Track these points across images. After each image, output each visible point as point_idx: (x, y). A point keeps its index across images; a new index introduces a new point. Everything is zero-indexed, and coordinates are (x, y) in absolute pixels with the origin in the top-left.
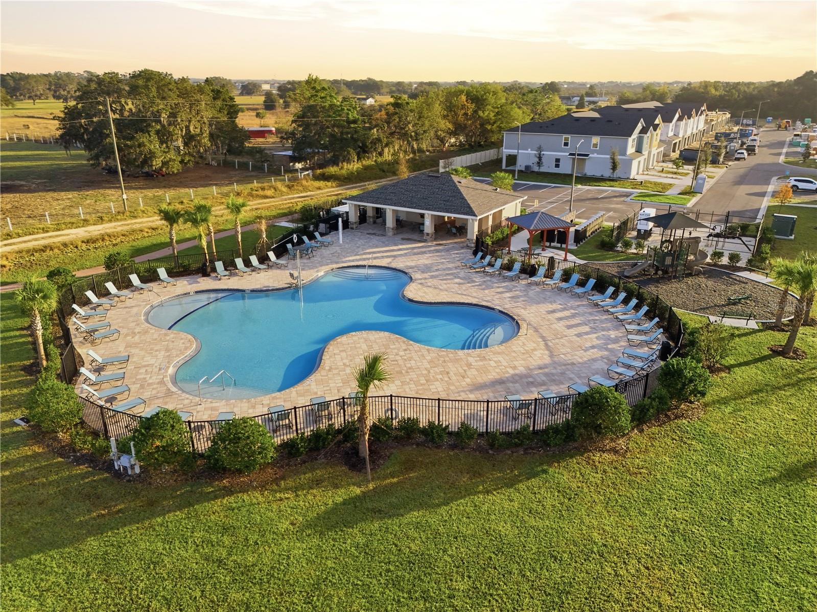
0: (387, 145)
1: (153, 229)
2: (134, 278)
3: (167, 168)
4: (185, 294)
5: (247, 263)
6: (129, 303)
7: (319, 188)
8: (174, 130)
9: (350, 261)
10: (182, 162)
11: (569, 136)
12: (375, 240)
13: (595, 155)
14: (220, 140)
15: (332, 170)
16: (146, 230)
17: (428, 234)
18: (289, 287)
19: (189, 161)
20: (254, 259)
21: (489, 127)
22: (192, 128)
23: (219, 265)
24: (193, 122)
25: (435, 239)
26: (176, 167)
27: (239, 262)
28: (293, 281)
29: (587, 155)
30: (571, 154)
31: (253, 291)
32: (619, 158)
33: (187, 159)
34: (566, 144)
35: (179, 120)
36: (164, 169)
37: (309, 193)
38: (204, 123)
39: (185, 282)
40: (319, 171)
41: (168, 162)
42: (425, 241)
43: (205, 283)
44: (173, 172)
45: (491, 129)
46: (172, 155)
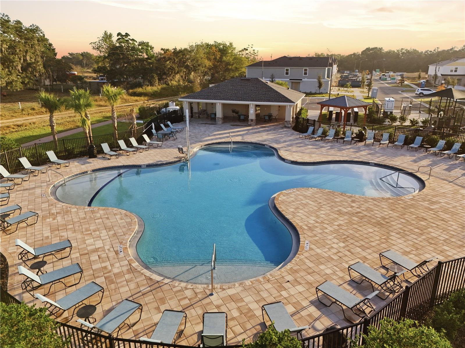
0: (178, 73)
1: (18, 126)
2: (25, 162)
3: (11, 87)
4: (83, 173)
5: (129, 144)
6: (26, 185)
7: (137, 101)
8: (14, 58)
9: (209, 140)
10: (23, 83)
11: (289, 68)
12: (212, 127)
13: (306, 80)
14: (51, 69)
15: (139, 90)
16: (13, 127)
17: (252, 120)
18: (179, 161)
19: (28, 82)
20: (133, 141)
21: (230, 67)
22: (28, 58)
23: (105, 147)
24: (29, 54)
25: (256, 124)
26: (19, 86)
27: (122, 143)
28: (182, 155)
29: (301, 80)
30: (290, 80)
31: (149, 166)
32: (322, 80)
33: (27, 80)
34: (287, 73)
35: (18, 51)
36: (9, 88)
37: (131, 104)
38: (37, 55)
39: (76, 164)
40: (131, 91)
41: (11, 83)
42: (250, 125)
43: (97, 163)
44: (17, 90)
45: (231, 69)
46: (14, 77)
